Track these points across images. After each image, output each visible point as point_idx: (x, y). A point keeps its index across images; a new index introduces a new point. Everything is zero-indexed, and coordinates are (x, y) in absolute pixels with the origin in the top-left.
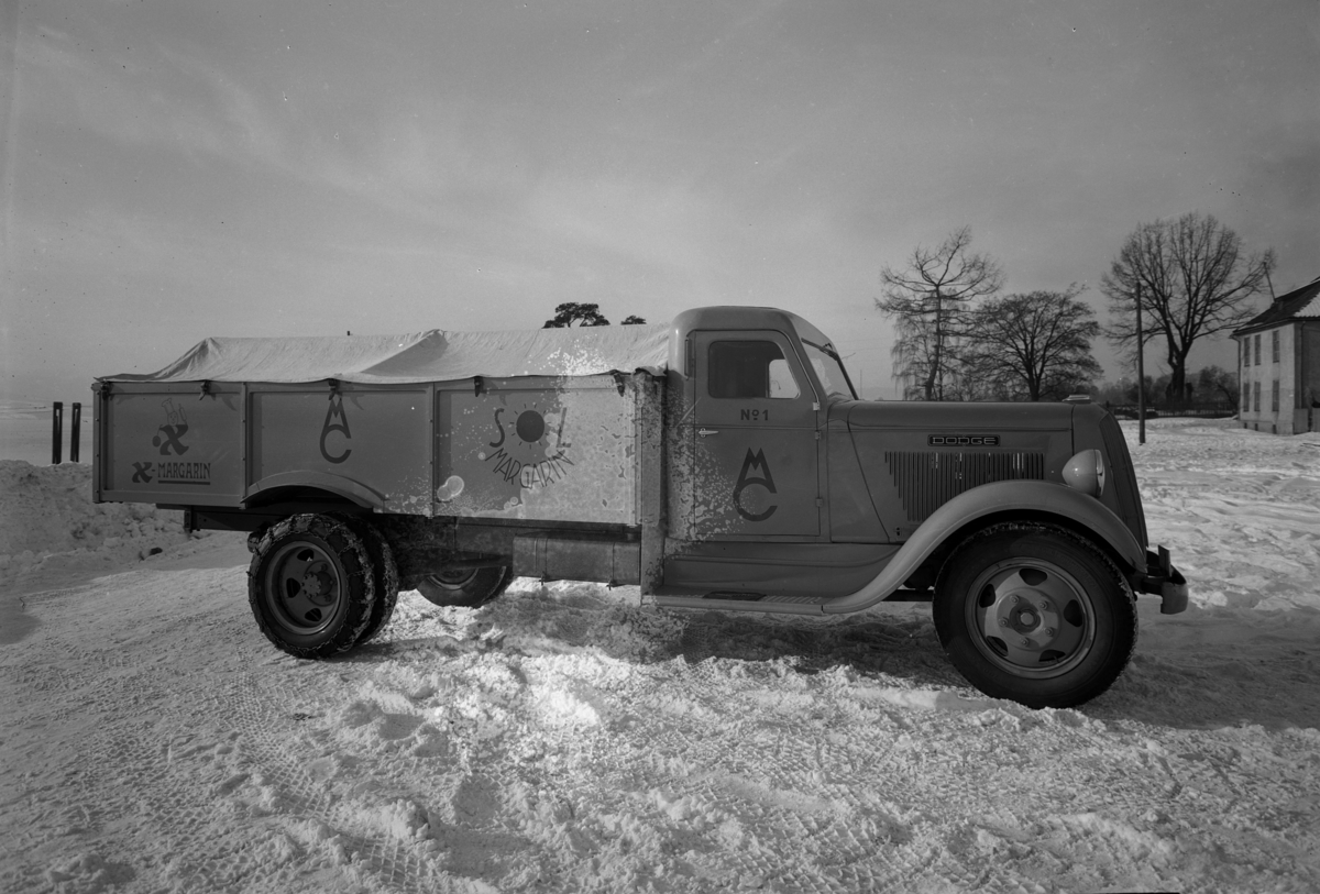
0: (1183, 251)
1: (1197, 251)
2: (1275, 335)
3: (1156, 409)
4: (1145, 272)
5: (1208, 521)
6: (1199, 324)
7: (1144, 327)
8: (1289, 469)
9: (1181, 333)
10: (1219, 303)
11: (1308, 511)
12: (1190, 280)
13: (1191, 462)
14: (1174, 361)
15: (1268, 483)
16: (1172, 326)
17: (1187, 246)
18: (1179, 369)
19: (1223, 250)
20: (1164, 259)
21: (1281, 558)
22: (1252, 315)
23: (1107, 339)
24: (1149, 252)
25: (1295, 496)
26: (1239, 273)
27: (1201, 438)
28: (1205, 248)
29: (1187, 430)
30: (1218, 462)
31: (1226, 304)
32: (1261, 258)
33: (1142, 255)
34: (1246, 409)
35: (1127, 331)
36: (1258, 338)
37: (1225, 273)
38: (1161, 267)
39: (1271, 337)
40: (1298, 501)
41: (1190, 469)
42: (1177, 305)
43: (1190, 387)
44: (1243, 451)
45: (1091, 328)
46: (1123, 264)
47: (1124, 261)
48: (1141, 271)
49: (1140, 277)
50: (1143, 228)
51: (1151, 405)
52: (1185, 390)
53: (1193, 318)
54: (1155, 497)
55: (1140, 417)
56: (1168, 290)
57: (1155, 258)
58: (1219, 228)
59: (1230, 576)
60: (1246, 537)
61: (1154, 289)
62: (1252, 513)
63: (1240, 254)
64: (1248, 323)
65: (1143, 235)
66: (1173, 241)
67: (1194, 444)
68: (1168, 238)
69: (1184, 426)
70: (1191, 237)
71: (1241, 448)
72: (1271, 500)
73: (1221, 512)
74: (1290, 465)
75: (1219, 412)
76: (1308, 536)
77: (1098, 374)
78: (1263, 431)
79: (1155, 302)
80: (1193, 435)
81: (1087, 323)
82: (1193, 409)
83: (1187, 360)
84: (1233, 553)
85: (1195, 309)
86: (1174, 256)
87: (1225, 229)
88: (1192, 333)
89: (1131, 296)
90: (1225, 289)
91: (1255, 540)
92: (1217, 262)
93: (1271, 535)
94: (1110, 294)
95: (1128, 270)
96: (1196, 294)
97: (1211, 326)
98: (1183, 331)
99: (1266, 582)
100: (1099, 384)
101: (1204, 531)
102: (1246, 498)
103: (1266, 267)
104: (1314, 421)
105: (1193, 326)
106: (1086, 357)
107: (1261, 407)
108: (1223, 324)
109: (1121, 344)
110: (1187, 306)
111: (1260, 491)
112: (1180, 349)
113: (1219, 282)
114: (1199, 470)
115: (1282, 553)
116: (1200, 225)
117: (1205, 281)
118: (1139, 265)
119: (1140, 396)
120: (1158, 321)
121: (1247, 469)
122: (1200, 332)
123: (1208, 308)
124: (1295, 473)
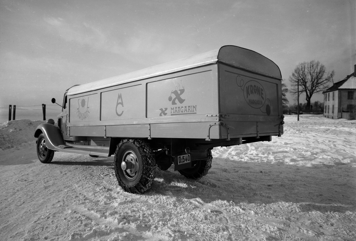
0: (311, 70)
1: (314, 70)
2: (333, 93)
3: (303, 112)
4: (301, 75)
5: (310, 138)
6: (314, 90)
7: (300, 90)
8: (333, 127)
9: (309, 92)
10: (320, 84)
11: (334, 137)
12: (312, 78)
13: (310, 125)
14: (308, 99)
15: (327, 130)
16: (307, 90)
17: (312, 69)
18: (309, 101)
19: (321, 70)
20: (306, 72)
21: (325, 146)
22: (328, 87)
23: (290, 93)
24: (302, 70)
25: (333, 133)
26: (325, 76)
27: (313, 120)
28: (316, 70)
29: (310, 118)
30: (316, 125)
31: (322, 85)
32: (331, 73)
33: (300, 71)
34: (326, 113)
35: (295, 91)
36: (329, 94)
37: (322, 76)
38: (305, 74)
39: (332, 94)
40: (333, 134)
41: (309, 127)
42: (309, 84)
43: (312, 106)
44: (323, 123)
45: (286, 90)
46: (295, 73)
47: (295, 72)
48: (300, 75)
49: (299, 77)
50: (300, 64)
51: (301, 111)
52: (310, 107)
53: (313, 88)
54: (299, 133)
55: (298, 114)
56: (306, 80)
57: (303, 72)
58: (320, 64)
59: (313, 150)
60: (318, 142)
61: (303, 80)
62: (321, 137)
63: (325, 71)
64: (327, 90)
65: (301, 66)
66: (308, 67)
67: (311, 121)
68: (307, 67)
69: (310, 116)
70: (313, 66)
71: (323, 122)
72: (326, 134)
73: (314, 136)
74: (334, 126)
75: (319, 113)
76: (332, 142)
77: (288, 102)
78: (330, 118)
79: (303, 84)
80: (311, 119)
81: (285, 89)
82: (312, 112)
83: (311, 99)
84: (314, 145)
85: (313, 86)
86: (308, 71)
87: (322, 65)
88: (313, 92)
89: (297, 82)
90: (321, 80)
91: (320, 142)
92: (320, 73)
93: (324, 141)
94: (291, 81)
95: (296, 75)
96: (314, 82)
97: (317, 90)
98: (310, 91)
99: (321, 151)
100: (288, 105)
101: (309, 141)
102: (320, 133)
103: (332, 75)
104: (343, 116)
105: (313, 90)
106: (285, 98)
107: (329, 112)
108: (321, 90)
109: (294, 94)
110: (311, 85)
111: (324, 132)
112: (309, 96)
113: (320, 79)
114: (311, 127)
115: (326, 145)
116: (315, 63)
117: (316, 78)
118: (299, 74)
119: (298, 108)
120: (304, 89)
121: (322, 127)
122: (315, 92)
123: (317, 85)
124: (334, 128)
